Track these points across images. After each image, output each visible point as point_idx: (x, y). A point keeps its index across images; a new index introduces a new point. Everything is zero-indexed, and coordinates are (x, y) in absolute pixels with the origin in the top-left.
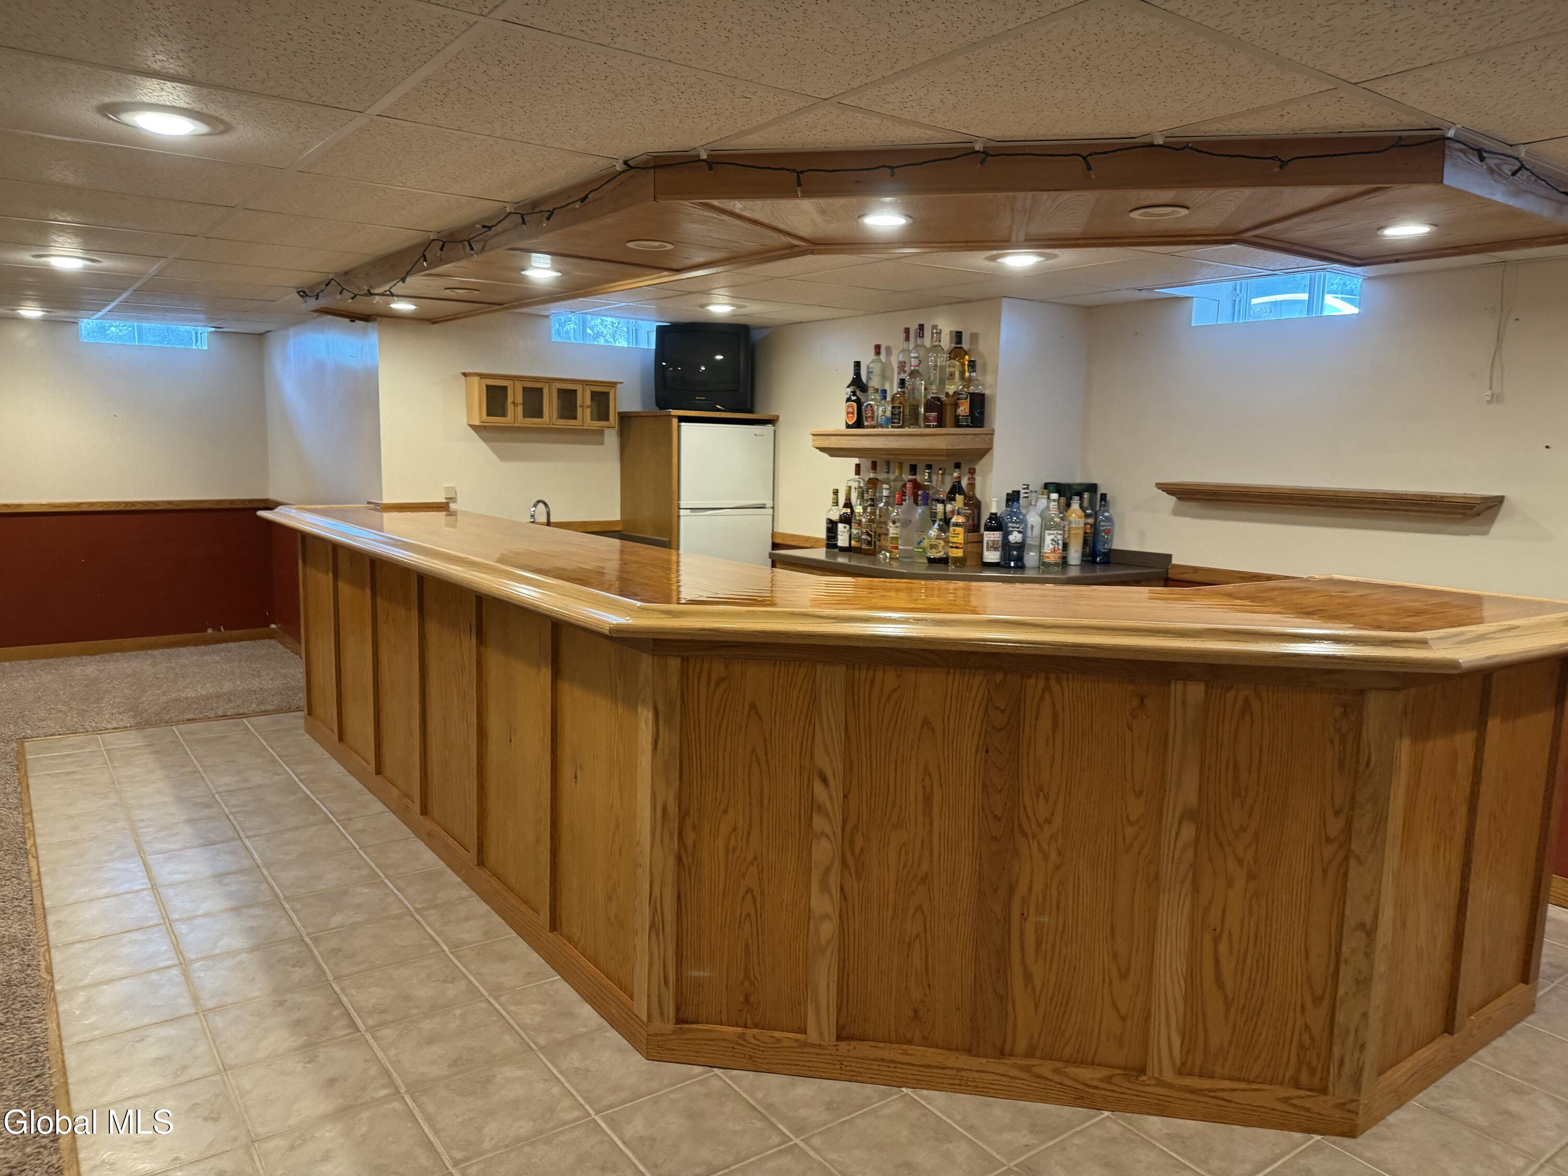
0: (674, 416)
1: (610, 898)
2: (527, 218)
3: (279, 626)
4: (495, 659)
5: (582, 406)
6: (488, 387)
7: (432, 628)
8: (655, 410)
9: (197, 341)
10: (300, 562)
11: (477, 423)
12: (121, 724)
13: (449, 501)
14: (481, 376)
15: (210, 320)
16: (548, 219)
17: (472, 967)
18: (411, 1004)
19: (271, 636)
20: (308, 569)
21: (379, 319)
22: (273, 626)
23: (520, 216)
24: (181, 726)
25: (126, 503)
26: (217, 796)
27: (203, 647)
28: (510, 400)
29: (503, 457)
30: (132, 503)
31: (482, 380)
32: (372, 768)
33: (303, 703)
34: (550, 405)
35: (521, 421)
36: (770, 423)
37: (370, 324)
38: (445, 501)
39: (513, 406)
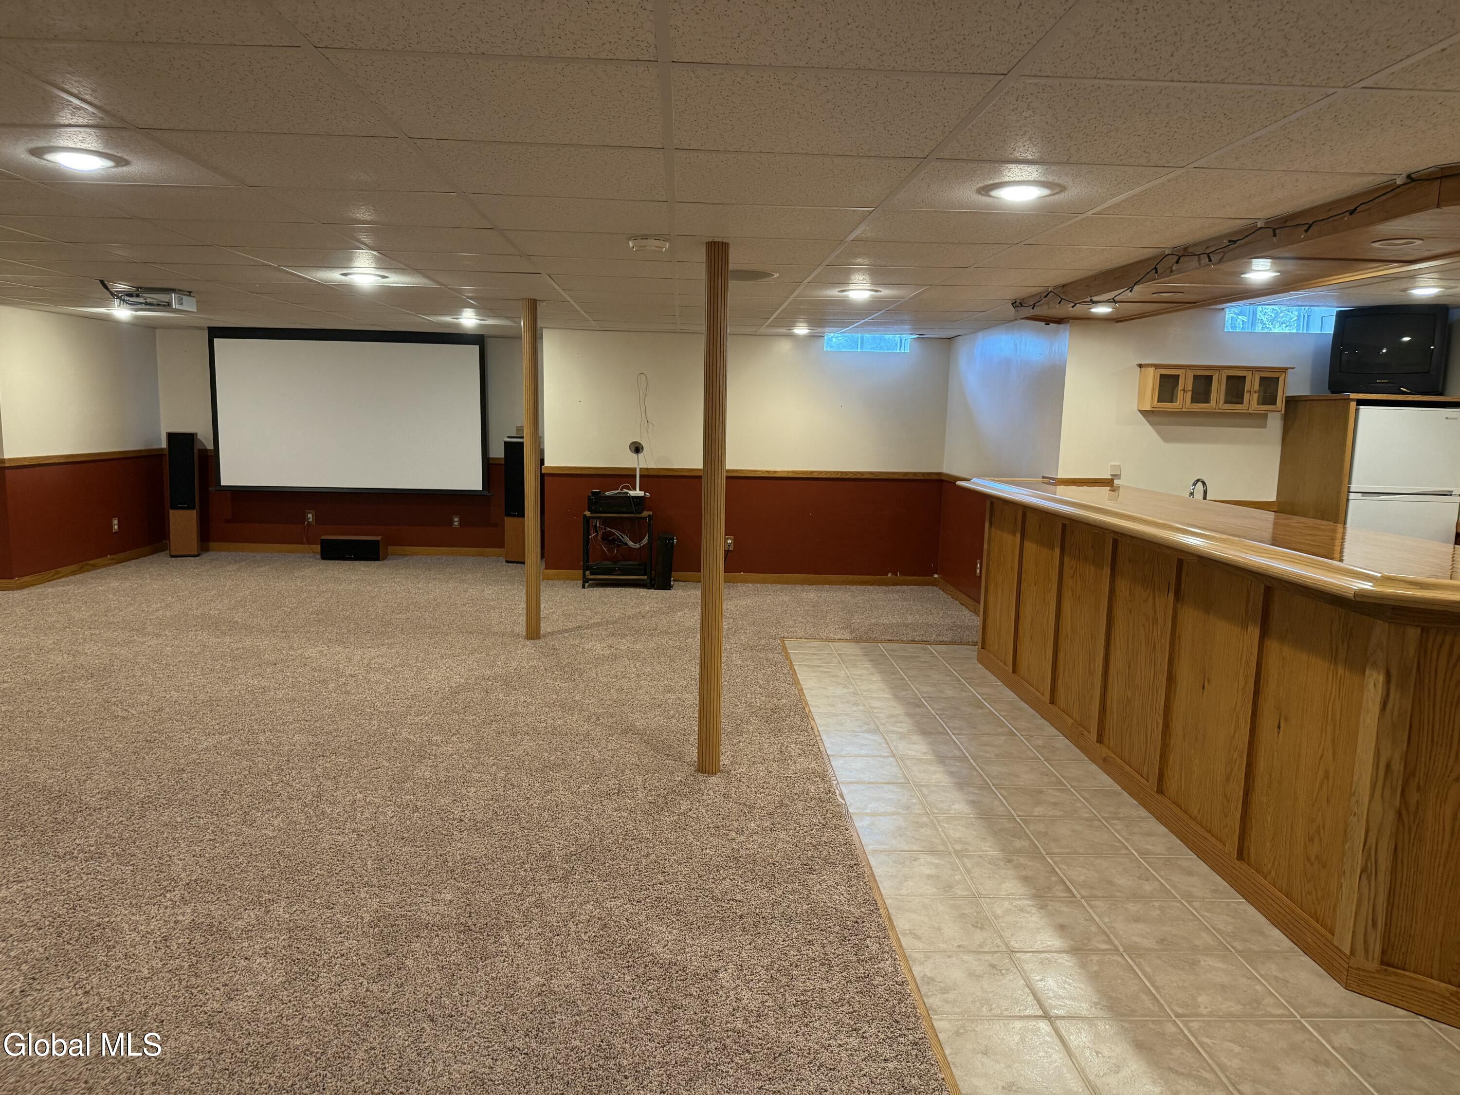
0: (1353, 400)
1: (1311, 840)
2: (1277, 231)
3: (940, 576)
4: (1190, 617)
5: (1249, 391)
6: (1162, 376)
7: (1122, 586)
8: (1328, 394)
9: (901, 347)
10: (987, 525)
11: (1148, 408)
12: (844, 637)
13: (1114, 477)
14: (1157, 366)
15: (913, 330)
16: (1306, 231)
17: (1162, 873)
18: (1114, 888)
19: (934, 583)
20: (993, 530)
21: (1071, 321)
22: (936, 576)
23: (1271, 230)
24: (884, 644)
25: (842, 472)
26: (922, 699)
27: (884, 587)
28: (1180, 387)
29: (1166, 439)
30: (846, 473)
31: (1157, 370)
32: (1047, 698)
33: (978, 638)
34: (1218, 390)
35: (1189, 406)
37: (1061, 325)
38: (1110, 477)
39: (1182, 392)
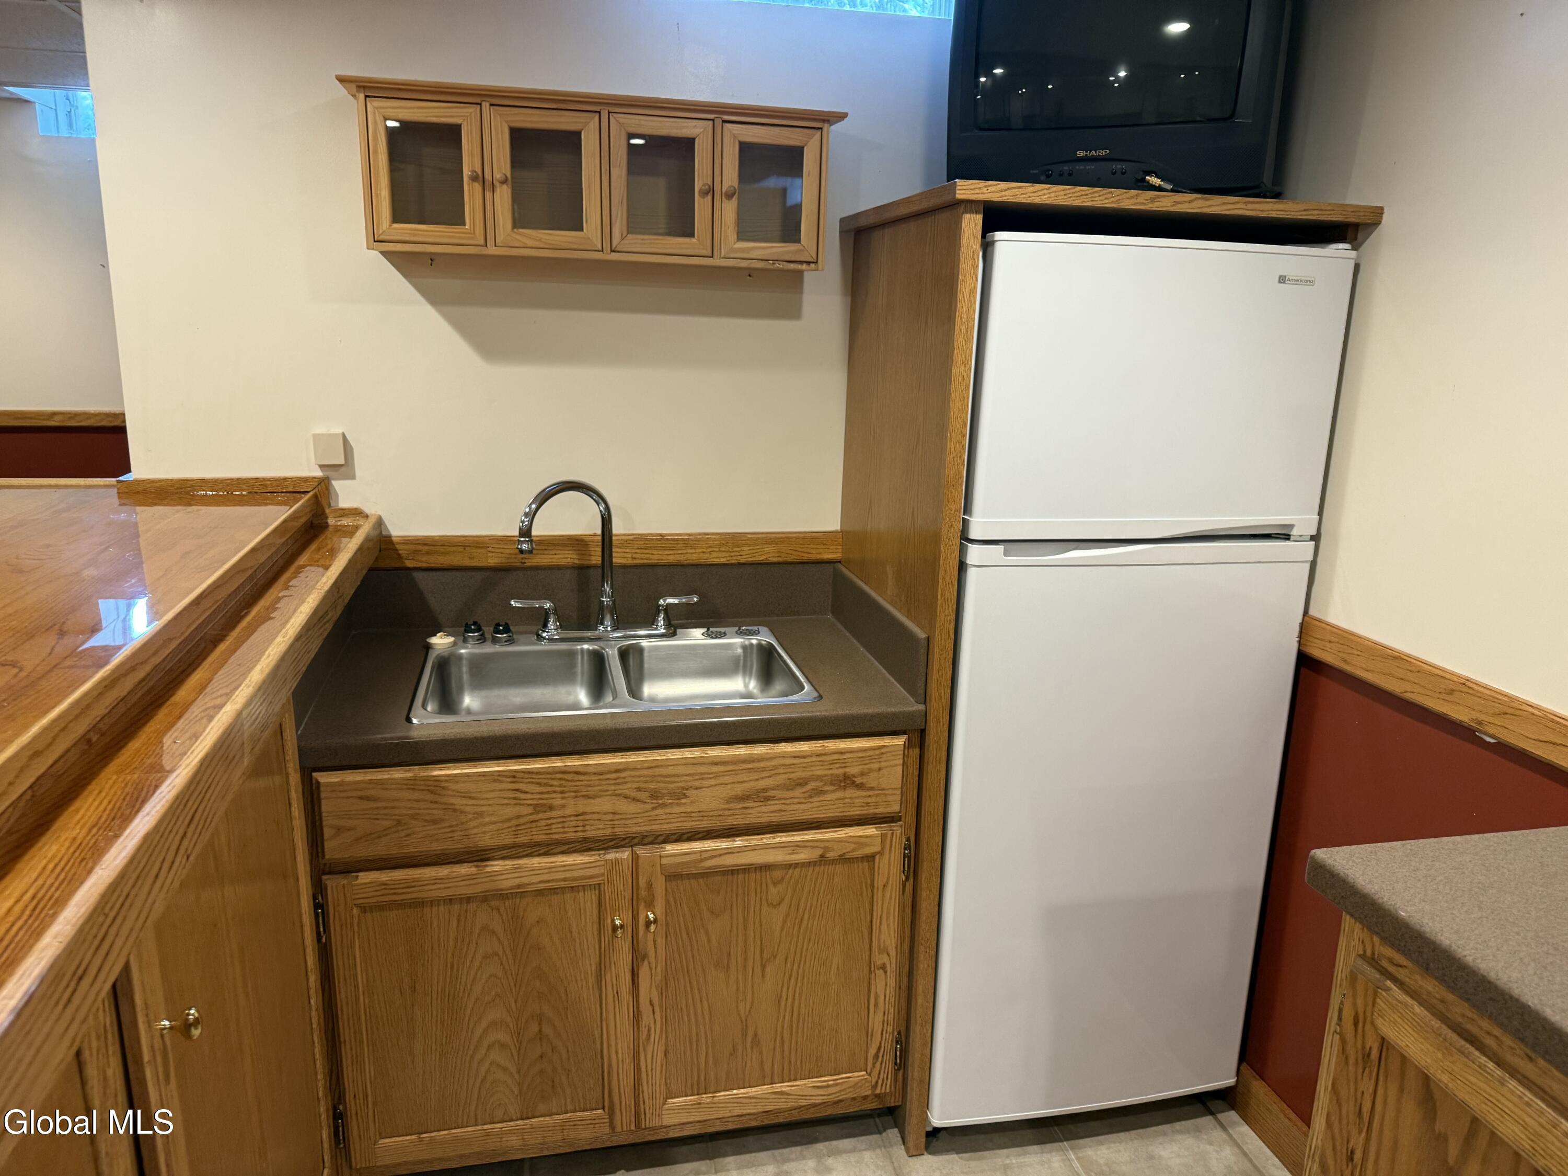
0: (970, 205)
5: (710, 191)
6: (395, 125)
13: (329, 473)
14: (371, 90)
28: (467, 169)
31: (373, 104)
34: (604, 187)
35: (511, 238)
36: (1342, 240)
38: (319, 473)
39: (477, 187)
